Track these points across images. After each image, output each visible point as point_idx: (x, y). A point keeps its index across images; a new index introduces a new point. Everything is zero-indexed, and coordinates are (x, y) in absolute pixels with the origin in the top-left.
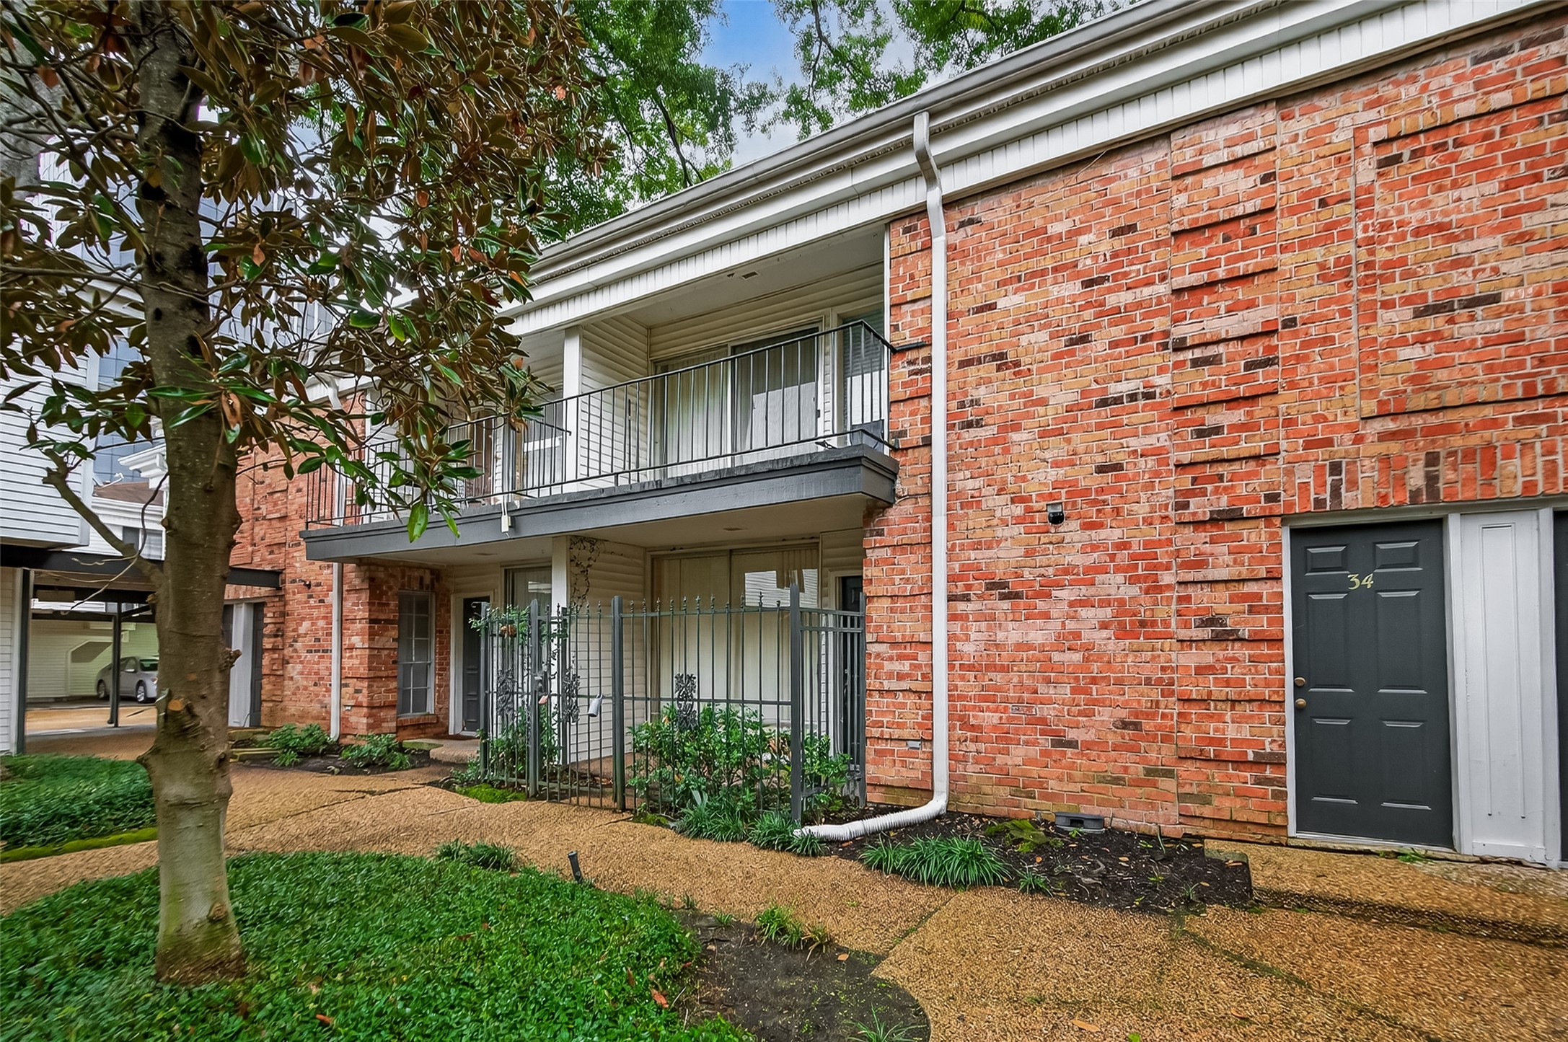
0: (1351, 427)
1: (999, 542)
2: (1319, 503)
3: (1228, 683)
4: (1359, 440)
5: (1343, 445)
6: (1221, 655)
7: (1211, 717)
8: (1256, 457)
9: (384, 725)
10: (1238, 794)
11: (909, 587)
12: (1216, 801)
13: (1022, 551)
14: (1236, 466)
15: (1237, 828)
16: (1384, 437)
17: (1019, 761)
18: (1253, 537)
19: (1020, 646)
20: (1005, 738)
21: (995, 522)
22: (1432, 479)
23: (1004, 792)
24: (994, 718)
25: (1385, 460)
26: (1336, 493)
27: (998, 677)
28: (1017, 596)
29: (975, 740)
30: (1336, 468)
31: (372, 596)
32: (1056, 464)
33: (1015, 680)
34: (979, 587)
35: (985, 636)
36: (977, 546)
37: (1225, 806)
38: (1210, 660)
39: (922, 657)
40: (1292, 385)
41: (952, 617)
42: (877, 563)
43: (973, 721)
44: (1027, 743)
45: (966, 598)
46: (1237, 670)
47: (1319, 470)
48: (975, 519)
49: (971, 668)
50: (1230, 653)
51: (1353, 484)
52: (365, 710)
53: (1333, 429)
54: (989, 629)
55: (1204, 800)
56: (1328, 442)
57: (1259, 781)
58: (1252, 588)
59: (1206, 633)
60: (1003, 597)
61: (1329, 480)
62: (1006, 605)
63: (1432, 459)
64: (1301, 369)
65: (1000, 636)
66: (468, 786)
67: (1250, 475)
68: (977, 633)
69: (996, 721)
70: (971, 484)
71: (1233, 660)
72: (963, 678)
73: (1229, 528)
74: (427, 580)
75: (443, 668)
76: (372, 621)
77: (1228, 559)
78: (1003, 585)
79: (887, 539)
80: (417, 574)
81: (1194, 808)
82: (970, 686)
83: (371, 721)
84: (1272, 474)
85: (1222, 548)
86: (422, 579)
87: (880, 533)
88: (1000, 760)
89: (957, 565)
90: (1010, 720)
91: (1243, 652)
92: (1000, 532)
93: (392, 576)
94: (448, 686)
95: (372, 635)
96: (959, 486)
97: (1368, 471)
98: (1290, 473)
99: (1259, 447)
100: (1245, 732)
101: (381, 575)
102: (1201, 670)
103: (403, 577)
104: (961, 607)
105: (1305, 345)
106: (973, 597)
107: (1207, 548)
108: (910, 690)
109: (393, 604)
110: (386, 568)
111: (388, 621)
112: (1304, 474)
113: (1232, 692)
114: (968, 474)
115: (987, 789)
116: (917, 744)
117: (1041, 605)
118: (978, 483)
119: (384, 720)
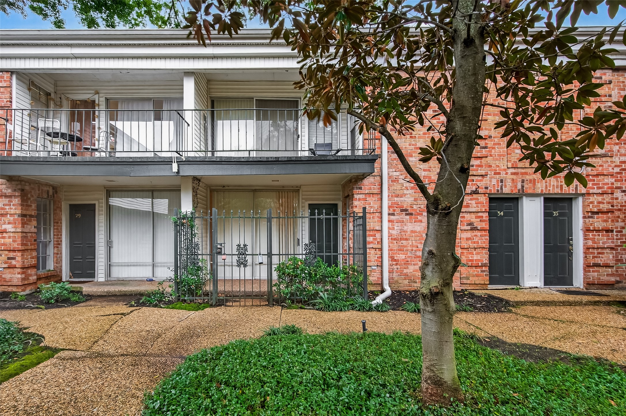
0: (505, 170)
1: (405, 195)
2: (498, 191)
3: (474, 243)
4: (507, 174)
5: (503, 175)
6: (473, 234)
7: (470, 253)
8: (482, 175)
9: (30, 278)
10: (477, 276)
11: (372, 209)
12: (471, 278)
13: (413, 199)
14: (477, 177)
15: (476, 285)
16: (512, 174)
17: (412, 271)
18: (482, 200)
19: (412, 232)
20: (407, 263)
21: (404, 188)
22: (523, 187)
23: (406, 282)
24: (403, 257)
25: (513, 180)
26: (502, 188)
27: (404, 242)
28: (411, 214)
29: (397, 264)
30: (502, 181)
31: (23, 200)
32: (424, 170)
33: (411, 243)
34: (398, 211)
35: (400, 228)
36: (397, 196)
37: (472, 280)
38: (470, 236)
39: (378, 235)
40: (491, 156)
41: (389, 221)
42: (359, 199)
43: (395, 258)
44: (414, 265)
45: (393, 214)
46: (477, 239)
47: (498, 181)
48: (397, 186)
49: (395, 239)
50: (475, 234)
51: (506, 186)
52: (19, 270)
53: (500, 170)
54: (402, 226)
55: (468, 278)
56: (499, 173)
57: (482, 271)
58: (480, 214)
59: (469, 228)
60: (407, 214)
61: (500, 184)
62: (408, 217)
63: (523, 181)
64: (493, 151)
65: (405, 228)
66: (169, 304)
67: (481, 181)
68: (397, 227)
69: (404, 257)
70: (395, 174)
71: (476, 236)
72: (392, 243)
73: (475, 196)
74: (51, 193)
75: (58, 244)
76: (23, 216)
77: (475, 205)
78: (407, 210)
79: (363, 191)
80: (46, 189)
81: (465, 281)
82: (395, 246)
83: (23, 276)
84: (486, 181)
85: (473, 202)
86: (48, 192)
87: (360, 188)
88: (405, 271)
89: (390, 202)
90: (409, 257)
91: (479, 234)
92: (405, 192)
93: (33, 189)
94: (61, 253)
95: (23, 224)
96: (391, 174)
97: (509, 183)
98: (491, 181)
99: (483, 173)
100: (479, 257)
101: (27, 188)
102: (468, 239)
103: (39, 191)
104: (392, 217)
105: (494, 144)
106: (396, 214)
107: (469, 202)
108: (373, 248)
109: (34, 206)
110: (30, 184)
111: (31, 216)
112: (494, 182)
113: (475, 245)
114: (394, 170)
115: (400, 281)
116: (375, 268)
117: (419, 218)
118: (398, 174)
119: (31, 275)
